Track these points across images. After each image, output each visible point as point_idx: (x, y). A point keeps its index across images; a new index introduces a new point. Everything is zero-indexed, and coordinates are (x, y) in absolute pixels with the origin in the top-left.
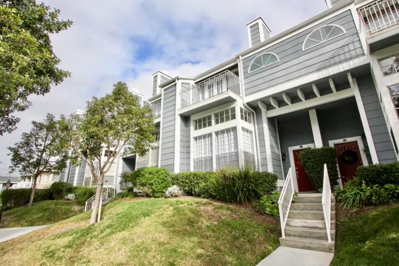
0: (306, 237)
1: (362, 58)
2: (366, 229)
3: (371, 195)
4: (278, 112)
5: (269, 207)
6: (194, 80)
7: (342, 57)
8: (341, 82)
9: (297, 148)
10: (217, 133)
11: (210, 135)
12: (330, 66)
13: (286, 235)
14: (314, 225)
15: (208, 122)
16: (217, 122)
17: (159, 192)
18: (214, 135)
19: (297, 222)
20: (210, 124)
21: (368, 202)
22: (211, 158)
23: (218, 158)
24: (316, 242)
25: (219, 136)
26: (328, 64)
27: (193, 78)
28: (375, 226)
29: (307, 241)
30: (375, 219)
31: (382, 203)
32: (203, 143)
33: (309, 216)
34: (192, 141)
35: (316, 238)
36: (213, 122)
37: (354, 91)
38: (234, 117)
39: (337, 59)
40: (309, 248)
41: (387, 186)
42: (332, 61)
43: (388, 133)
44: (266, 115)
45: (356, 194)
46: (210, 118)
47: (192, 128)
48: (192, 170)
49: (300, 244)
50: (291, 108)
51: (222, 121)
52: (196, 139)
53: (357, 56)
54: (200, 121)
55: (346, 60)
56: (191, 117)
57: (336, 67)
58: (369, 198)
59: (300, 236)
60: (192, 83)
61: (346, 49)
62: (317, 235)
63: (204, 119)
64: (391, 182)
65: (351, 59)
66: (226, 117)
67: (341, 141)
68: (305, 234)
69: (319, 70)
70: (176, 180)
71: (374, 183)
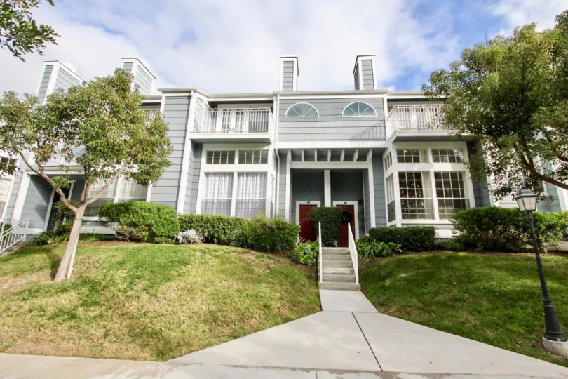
0: (338, 281)
1: (384, 142)
2: (382, 273)
3: (383, 249)
4: (303, 165)
5: (303, 257)
6: (208, 97)
7: (371, 136)
8: (363, 155)
9: (305, 203)
10: (240, 174)
11: (231, 174)
12: (361, 140)
13: (323, 280)
14: (342, 272)
15: (229, 158)
16: (241, 161)
17: (161, 236)
18: (235, 175)
19: (330, 270)
20: (232, 161)
21: (380, 255)
22: (229, 202)
23: (238, 203)
24: (348, 285)
25: (241, 178)
26: (359, 138)
27: (208, 95)
28: (388, 270)
29: (342, 284)
30: (386, 266)
31: (388, 255)
32: (217, 183)
33: (337, 265)
34: (202, 177)
35: (346, 281)
36: (237, 160)
37: (368, 165)
38: (265, 161)
39: (367, 136)
40: (343, 289)
41: (390, 243)
42: (363, 137)
43: (385, 204)
44: (290, 165)
45: (370, 249)
46: (232, 154)
47: (204, 159)
48: (198, 212)
49: (336, 287)
50: (315, 165)
51: (249, 161)
52: (207, 174)
53: (381, 139)
54: (217, 154)
55: (374, 139)
56: (204, 145)
57: (358, 142)
58: (381, 251)
59: (333, 281)
60: (206, 100)
61: (375, 130)
62: (347, 279)
63: (224, 153)
64: (394, 241)
65: (376, 139)
66: (255, 158)
67: (342, 203)
68: (337, 279)
69: (352, 139)
70: (188, 223)
71: (381, 241)
